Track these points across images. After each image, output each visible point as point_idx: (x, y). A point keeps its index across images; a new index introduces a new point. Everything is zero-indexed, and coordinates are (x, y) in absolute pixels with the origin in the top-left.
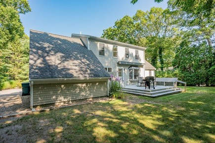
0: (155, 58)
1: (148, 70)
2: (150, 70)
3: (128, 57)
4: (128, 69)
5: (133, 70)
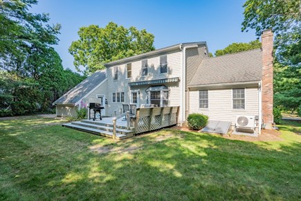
3: (146, 74)
4: (145, 92)
5: (149, 92)
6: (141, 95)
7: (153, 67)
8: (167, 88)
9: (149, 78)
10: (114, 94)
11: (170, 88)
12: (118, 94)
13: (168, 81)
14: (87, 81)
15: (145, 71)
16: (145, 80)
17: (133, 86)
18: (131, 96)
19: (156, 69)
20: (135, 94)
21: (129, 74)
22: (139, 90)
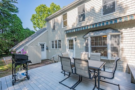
3: (84, 19)
4: (82, 38)
5: (89, 38)
6: (78, 41)
7: (93, 10)
8: (116, 30)
9: (89, 22)
10: (53, 42)
11: (123, 30)
12: (56, 41)
13: (123, 20)
14: (35, 34)
15: (82, 16)
16: (83, 25)
17: (69, 33)
18: (67, 43)
19: (97, 11)
20: (71, 41)
21: (65, 24)
22: (76, 37)
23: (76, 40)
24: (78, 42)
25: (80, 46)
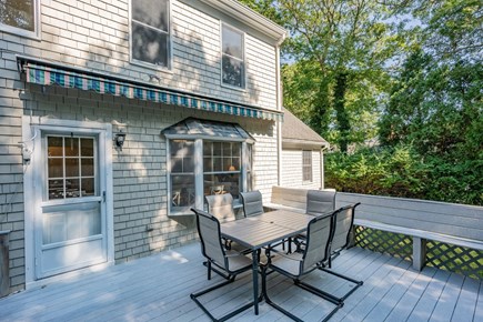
0: (322, 113)
1: (298, 148)
2: (307, 149)
4: (157, 139)
5: (199, 143)
9: (183, 79)
22: (121, 126)
23: (118, 144)
24: (133, 152)
25: (144, 173)
